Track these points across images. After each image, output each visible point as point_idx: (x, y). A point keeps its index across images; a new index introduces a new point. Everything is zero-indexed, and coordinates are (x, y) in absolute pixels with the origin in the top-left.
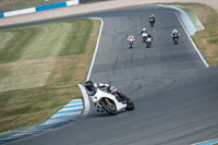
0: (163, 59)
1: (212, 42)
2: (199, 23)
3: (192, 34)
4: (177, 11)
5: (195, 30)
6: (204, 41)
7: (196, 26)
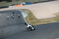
0: (17, 24)
1: (30, 19)
2: (27, 14)
3: (25, 17)
4: (21, 11)
5: (26, 16)
6: (28, 19)
7: (26, 15)
